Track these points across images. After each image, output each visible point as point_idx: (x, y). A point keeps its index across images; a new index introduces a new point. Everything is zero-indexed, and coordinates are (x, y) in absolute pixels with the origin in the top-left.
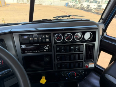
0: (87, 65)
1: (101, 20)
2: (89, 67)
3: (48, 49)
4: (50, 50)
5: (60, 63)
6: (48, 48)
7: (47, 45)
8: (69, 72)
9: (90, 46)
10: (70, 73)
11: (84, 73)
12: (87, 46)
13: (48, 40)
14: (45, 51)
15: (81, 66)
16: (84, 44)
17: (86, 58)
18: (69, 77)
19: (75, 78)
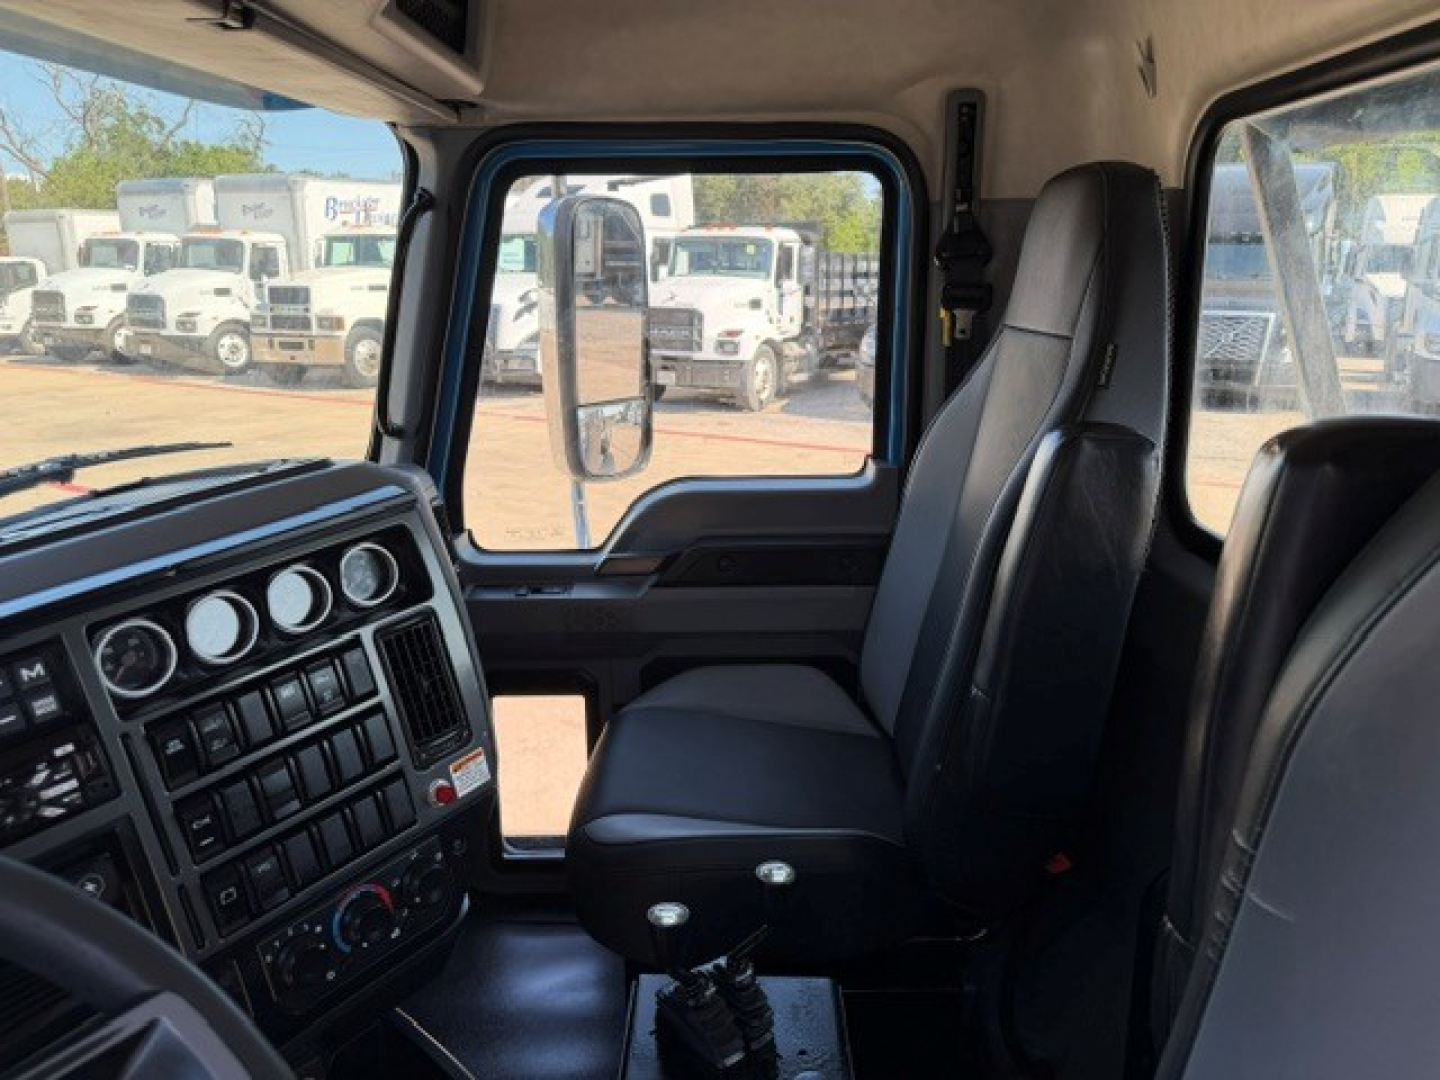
0: (441, 782)
1: (386, 439)
2: (461, 792)
3: (73, 783)
4: (98, 787)
5: (231, 861)
6: (75, 774)
7: (59, 752)
8: (334, 907)
9: (408, 634)
10: (337, 916)
11: (439, 856)
12: (388, 645)
13: (45, 706)
14: (51, 812)
15: (399, 812)
16: (366, 633)
17: (417, 735)
18: (347, 949)
19: (394, 936)
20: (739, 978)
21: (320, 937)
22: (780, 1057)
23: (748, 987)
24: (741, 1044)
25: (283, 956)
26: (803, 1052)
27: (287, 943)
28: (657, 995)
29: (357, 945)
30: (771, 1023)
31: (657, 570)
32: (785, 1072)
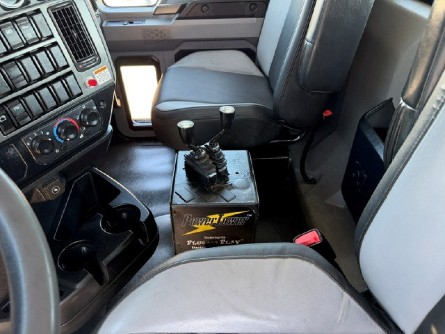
0: (90, 78)
2: (100, 83)
9: (63, 10)
10: (55, 129)
11: (95, 108)
17: (76, 57)
18: (62, 141)
19: (81, 137)
20: (214, 149)
21: (49, 136)
22: (229, 175)
23: (217, 152)
24: (215, 170)
25: (34, 143)
26: (237, 173)
27: (36, 138)
28: (184, 156)
29: (65, 140)
30: (226, 164)
31: (177, 13)
32: (231, 179)
